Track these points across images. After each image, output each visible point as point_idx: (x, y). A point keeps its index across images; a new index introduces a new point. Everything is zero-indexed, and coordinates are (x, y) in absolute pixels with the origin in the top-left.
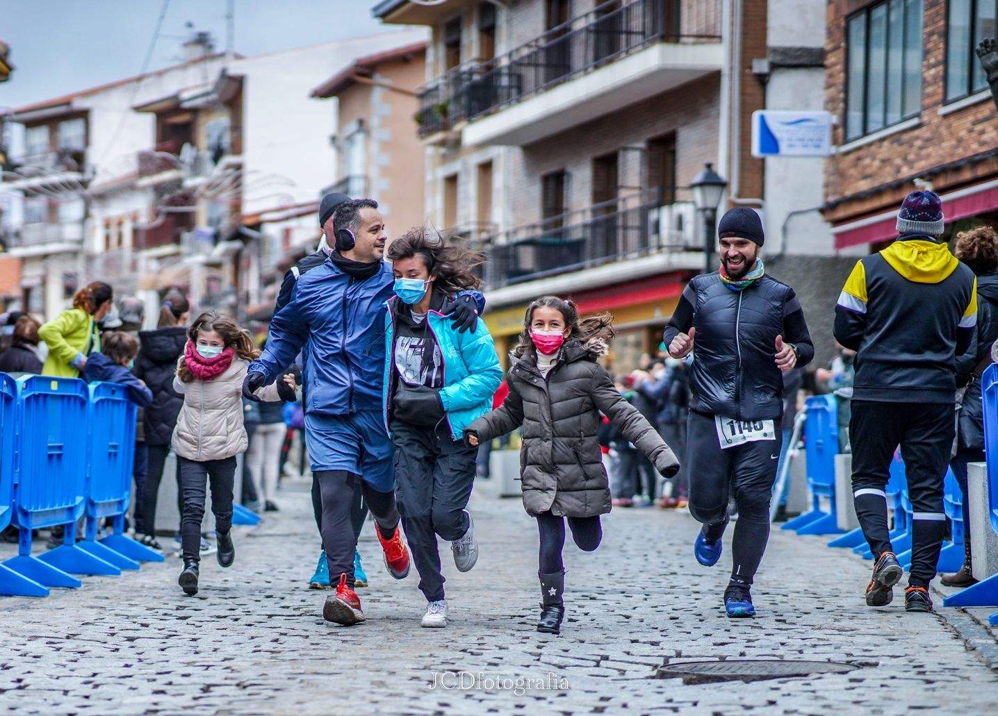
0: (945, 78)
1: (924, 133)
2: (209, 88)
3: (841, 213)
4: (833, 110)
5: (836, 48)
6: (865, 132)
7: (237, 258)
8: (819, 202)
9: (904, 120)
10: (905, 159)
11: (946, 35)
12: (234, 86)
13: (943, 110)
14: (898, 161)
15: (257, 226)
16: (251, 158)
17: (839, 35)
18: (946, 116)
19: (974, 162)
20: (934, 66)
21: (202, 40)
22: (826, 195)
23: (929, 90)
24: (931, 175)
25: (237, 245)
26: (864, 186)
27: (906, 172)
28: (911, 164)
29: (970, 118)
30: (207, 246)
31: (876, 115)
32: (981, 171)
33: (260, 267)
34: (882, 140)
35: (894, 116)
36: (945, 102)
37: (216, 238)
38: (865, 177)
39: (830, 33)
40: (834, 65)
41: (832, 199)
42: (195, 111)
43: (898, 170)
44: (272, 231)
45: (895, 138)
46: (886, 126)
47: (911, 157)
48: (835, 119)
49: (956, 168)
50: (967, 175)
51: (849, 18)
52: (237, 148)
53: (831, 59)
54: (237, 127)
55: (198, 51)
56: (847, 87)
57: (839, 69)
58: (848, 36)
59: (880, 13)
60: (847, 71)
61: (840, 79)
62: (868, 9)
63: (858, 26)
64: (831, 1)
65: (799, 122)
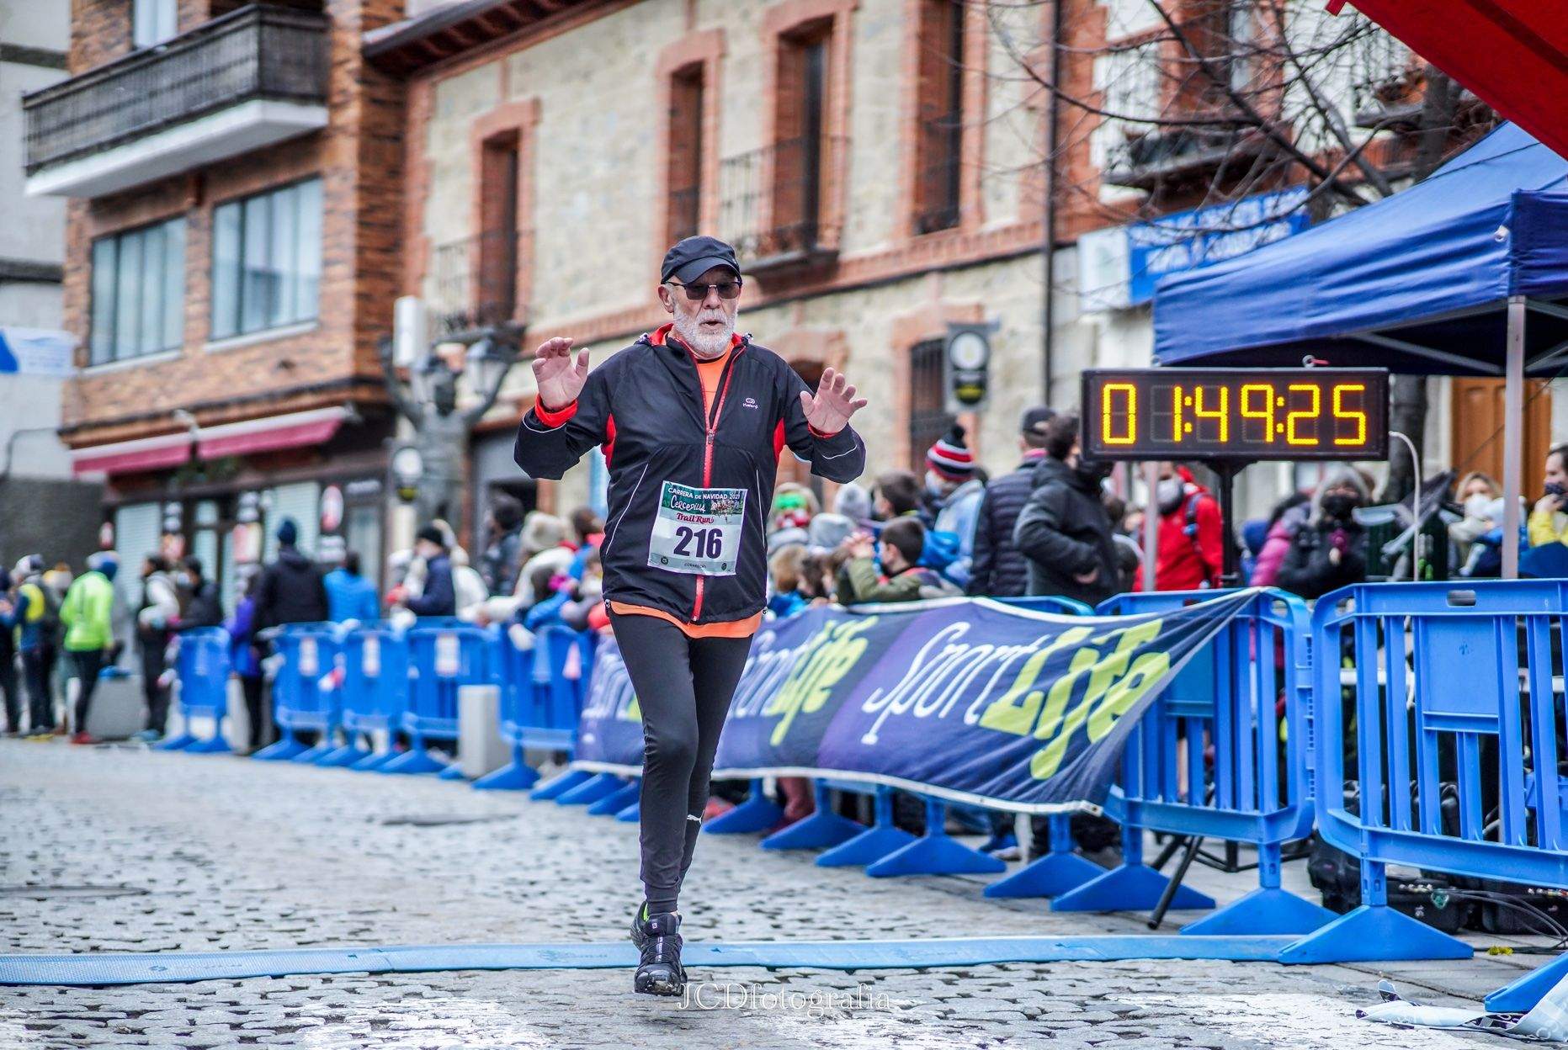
0: (209, 316)
1: (187, 367)
3: (83, 437)
4: (75, 331)
5: (77, 269)
6: (113, 358)
8: (55, 422)
9: (163, 350)
10: (162, 389)
11: (210, 273)
13: (209, 347)
14: (154, 391)
17: (81, 256)
18: (213, 355)
19: (243, 402)
20: (194, 302)
22: (65, 416)
23: (193, 324)
24: (196, 409)
26: (112, 412)
27: (163, 404)
28: (169, 395)
29: (236, 360)
31: (126, 343)
32: (251, 410)
34: (133, 371)
35: (150, 343)
36: (211, 339)
38: (114, 403)
39: (70, 252)
40: (77, 284)
41: (73, 421)
43: (153, 400)
45: (153, 369)
46: (139, 354)
47: (170, 387)
48: (74, 340)
49: (223, 405)
50: (234, 412)
51: (95, 241)
53: (70, 279)
56: (91, 310)
57: (81, 290)
58: (91, 257)
59: (131, 245)
60: (91, 291)
61: (83, 300)
62: (118, 236)
63: (105, 252)
64: (70, 221)
65: (38, 342)
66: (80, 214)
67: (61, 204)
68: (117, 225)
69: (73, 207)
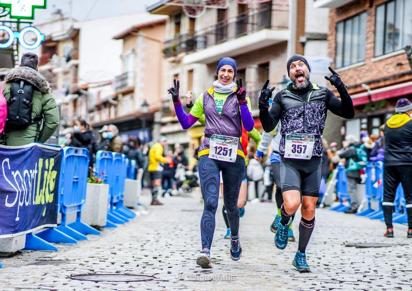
0: (374, 48)
1: (366, 67)
2: (65, 32)
4: (330, 57)
5: (332, 34)
6: (343, 66)
7: (75, 101)
9: (359, 62)
10: (358, 76)
11: (375, 32)
12: (75, 32)
13: (374, 60)
14: (356, 77)
15: (86, 89)
16: (83, 61)
17: (333, 29)
18: (375, 62)
19: (385, 79)
20: (370, 43)
21: (59, 12)
23: (369, 52)
24: (369, 83)
25: (76, 96)
27: (359, 82)
28: (361, 78)
29: (383, 64)
30: (63, 96)
31: (347, 60)
32: (388, 83)
33: (87, 106)
34: (350, 69)
35: (355, 60)
36: (375, 57)
37: (67, 93)
39: (330, 28)
40: (331, 40)
42: (58, 42)
43: (356, 80)
44: (92, 91)
45: (355, 69)
46: (351, 64)
47: (361, 76)
48: (331, 60)
49: (378, 81)
50: (382, 84)
51: (338, 23)
52: (76, 57)
53: (330, 38)
54: (76, 48)
55: (58, 17)
56: (336, 49)
57: (333, 41)
58: (336, 29)
59: (349, 23)
60: (336, 43)
61: (333, 45)
62: (345, 21)
63: (341, 26)
64: (330, 17)
65: (318, 61)
66: (333, 14)
67: (327, 11)
68: (344, 17)
69: (331, 11)
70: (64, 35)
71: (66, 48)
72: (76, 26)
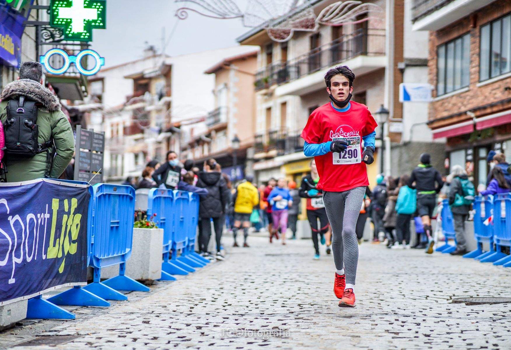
0: (479, 72)
1: (471, 93)
2: (157, 69)
3: (436, 125)
4: (432, 84)
5: (433, 59)
6: (445, 93)
7: (168, 140)
8: (426, 120)
9: (463, 88)
10: (462, 103)
11: (479, 55)
12: (168, 68)
13: (479, 85)
14: (460, 104)
15: (179, 127)
16: (176, 99)
17: (434, 54)
18: (480, 87)
19: (492, 106)
20: (474, 67)
21: (151, 49)
22: (429, 117)
23: (473, 76)
24: (474, 110)
25: (169, 134)
26: (445, 114)
27: (463, 109)
28: (465, 106)
29: (489, 88)
30: (156, 135)
31: (450, 86)
32: (495, 109)
33: (180, 144)
34: (453, 96)
35: (458, 86)
36: (480, 81)
37: (160, 131)
38: (446, 110)
39: (430, 53)
40: (432, 65)
41: (432, 119)
42: (150, 79)
43: (460, 108)
44: (185, 129)
45: (459, 95)
46: (454, 90)
47: (465, 103)
48: (433, 87)
49: (484, 108)
50: (489, 111)
51: (439, 47)
52: (169, 94)
53: (430, 63)
54: (169, 85)
55: (150, 53)
56: (437, 74)
57: (434, 66)
58: (437, 54)
59: (451, 46)
60: (437, 68)
61: (435, 71)
62: (446, 44)
63: (442, 50)
64: (430, 40)
65: (418, 88)
66: (433, 37)
67: (426, 34)
68: (446, 40)
69: (431, 34)
70: (156, 71)
71: (158, 85)
72: (168, 62)
